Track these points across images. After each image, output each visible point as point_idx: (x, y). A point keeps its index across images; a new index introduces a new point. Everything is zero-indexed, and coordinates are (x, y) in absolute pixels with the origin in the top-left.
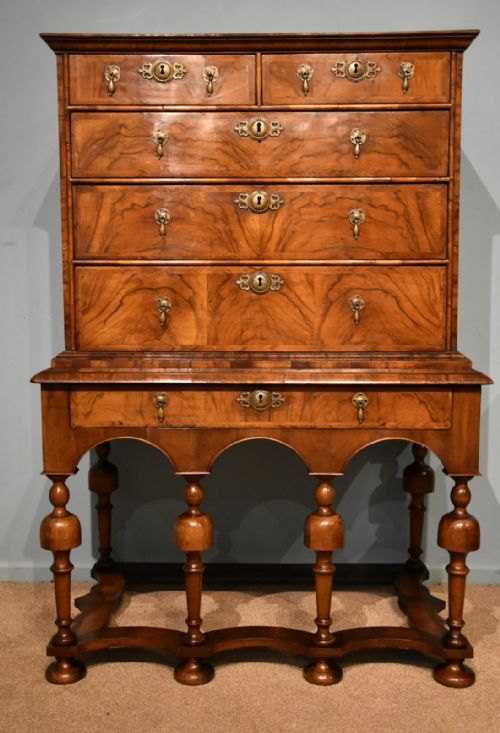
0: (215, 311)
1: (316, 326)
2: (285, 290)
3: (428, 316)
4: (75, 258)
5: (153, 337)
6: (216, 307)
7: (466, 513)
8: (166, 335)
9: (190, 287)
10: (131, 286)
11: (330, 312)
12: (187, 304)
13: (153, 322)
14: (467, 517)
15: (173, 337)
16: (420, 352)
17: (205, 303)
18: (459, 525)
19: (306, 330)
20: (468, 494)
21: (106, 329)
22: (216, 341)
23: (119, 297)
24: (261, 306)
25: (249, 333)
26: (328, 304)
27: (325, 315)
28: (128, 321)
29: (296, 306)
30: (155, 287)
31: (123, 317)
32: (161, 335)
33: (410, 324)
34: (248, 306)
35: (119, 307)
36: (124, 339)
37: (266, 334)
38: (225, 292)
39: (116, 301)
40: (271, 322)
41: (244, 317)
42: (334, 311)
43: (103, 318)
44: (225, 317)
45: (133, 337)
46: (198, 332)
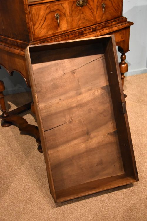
0: (71, 16)
1: (95, 15)
2: (88, 5)
3: (117, 6)
4: (28, 3)
5: (56, 30)
6: (72, 14)
7: (124, 62)
8: (59, 28)
9: (64, 8)
10: (48, 11)
11: (98, 10)
12: (64, 15)
13: (55, 24)
14: (125, 63)
15: (61, 29)
16: (116, 18)
17: (69, 14)
18: (123, 66)
19: (93, 17)
20: (125, 57)
21: (42, 30)
22: (72, 26)
23: (44, 17)
24: (82, 11)
25: (80, 22)
26: (98, 7)
27: (97, 11)
28: (48, 25)
29: (90, 10)
30: (55, 10)
31: (46, 24)
32: (58, 28)
33: (114, 10)
34: (79, 12)
35: (45, 21)
36: (47, 33)
37: (84, 21)
38: (73, 8)
39: (44, 19)
40: (85, 16)
41: (78, 16)
42: (99, 10)
43: (40, 26)
44: (74, 18)
45: (50, 31)
46: (67, 25)
